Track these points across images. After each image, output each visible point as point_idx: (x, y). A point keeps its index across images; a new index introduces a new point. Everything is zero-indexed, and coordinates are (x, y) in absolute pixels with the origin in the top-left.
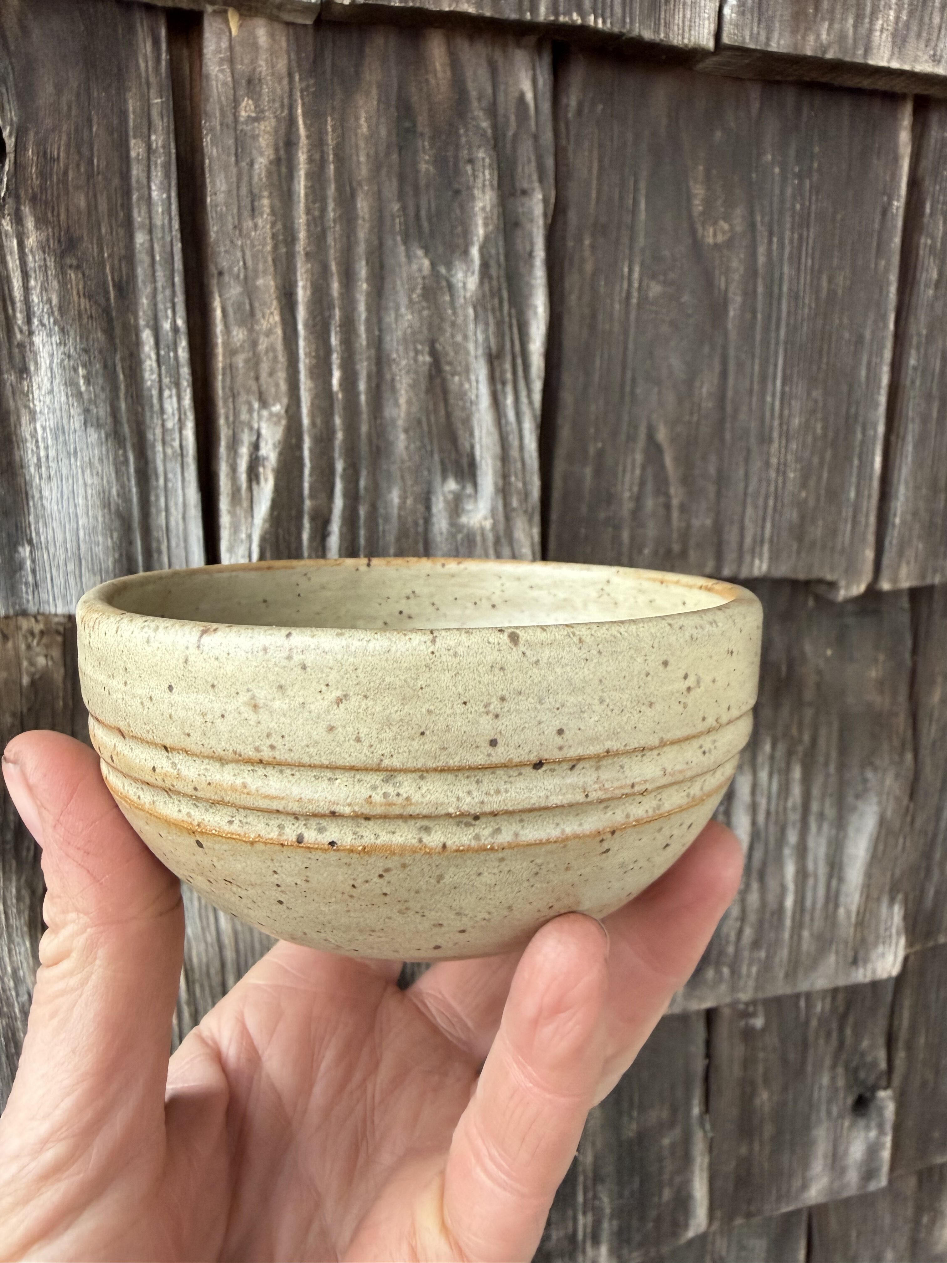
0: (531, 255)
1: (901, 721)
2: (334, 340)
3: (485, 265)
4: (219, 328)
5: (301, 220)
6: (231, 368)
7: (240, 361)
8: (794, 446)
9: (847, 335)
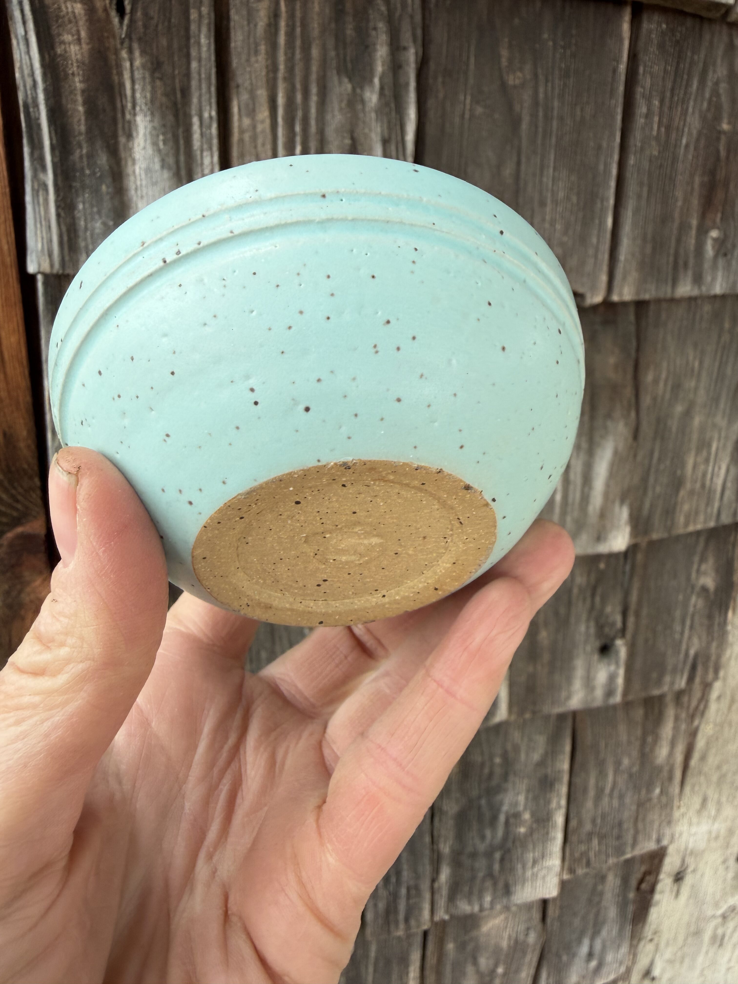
0: (407, 84)
1: (628, 392)
2: (298, 128)
3: (382, 88)
4: (236, 118)
5: (281, 58)
6: (241, 141)
7: (247, 137)
8: (560, 209)
9: (592, 144)
